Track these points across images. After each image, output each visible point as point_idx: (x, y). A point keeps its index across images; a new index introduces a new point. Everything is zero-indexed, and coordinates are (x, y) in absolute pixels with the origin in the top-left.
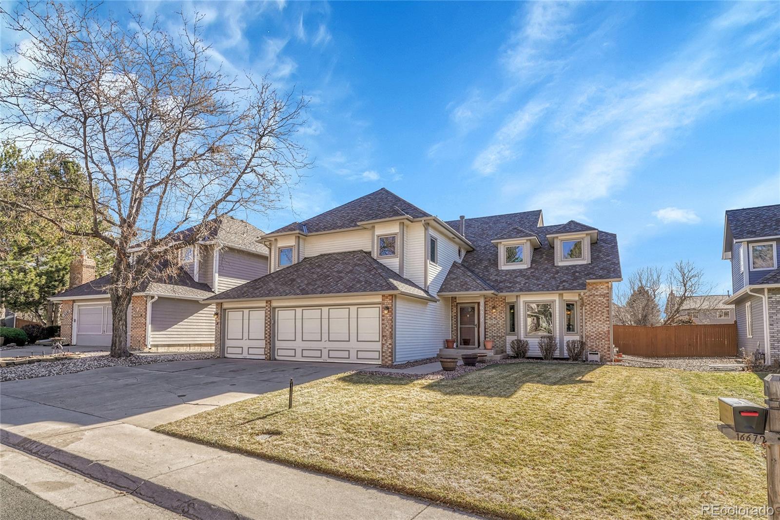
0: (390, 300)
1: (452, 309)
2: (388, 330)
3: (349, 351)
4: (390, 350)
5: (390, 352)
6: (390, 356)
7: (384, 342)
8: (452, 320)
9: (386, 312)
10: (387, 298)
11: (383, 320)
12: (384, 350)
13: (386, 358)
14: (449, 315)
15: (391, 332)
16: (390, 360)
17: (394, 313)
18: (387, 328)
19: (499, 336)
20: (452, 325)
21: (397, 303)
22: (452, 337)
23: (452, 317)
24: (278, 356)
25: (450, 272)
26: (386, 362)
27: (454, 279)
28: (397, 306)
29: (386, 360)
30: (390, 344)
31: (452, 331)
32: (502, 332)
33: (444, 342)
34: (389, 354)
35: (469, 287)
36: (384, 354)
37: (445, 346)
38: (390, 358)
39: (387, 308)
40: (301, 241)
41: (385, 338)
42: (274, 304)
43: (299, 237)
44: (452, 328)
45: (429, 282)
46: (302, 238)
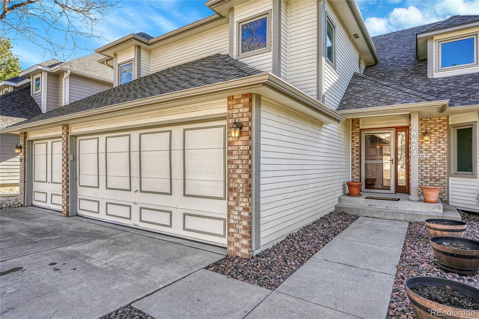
0: (245, 106)
1: (353, 137)
2: (240, 176)
3: (171, 212)
4: (245, 223)
5: (245, 228)
6: (245, 237)
7: (232, 204)
8: (352, 153)
9: (235, 134)
10: (238, 101)
11: (230, 153)
12: (232, 221)
13: (237, 240)
14: (349, 146)
15: (247, 181)
16: (246, 247)
17: (254, 136)
18: (239, 171)
19: (435, 177)
20: (352, 161)
21: (263, 114)
22: (353, 177)
23: (353, 149)
24: (80, 209)
25: (350, 85)
26: (237, 249)
27: (360, 92)
28: (263, 121)
29: (237, 245)
30: (246, 209)
31: (353, 169)
32: (440, 171)
33: (344, 185)
34: (243, 232)
35: (392, 99)
36: (232, 230)
37: (344, 191)
38: (245, 242)
39: (239, 126)
40: (143, 53)
41: (235, 194)
42: (74, 130)
43: (139, 47)
44: (353, 165)
45: (324, 91)
46: (145, 50)
